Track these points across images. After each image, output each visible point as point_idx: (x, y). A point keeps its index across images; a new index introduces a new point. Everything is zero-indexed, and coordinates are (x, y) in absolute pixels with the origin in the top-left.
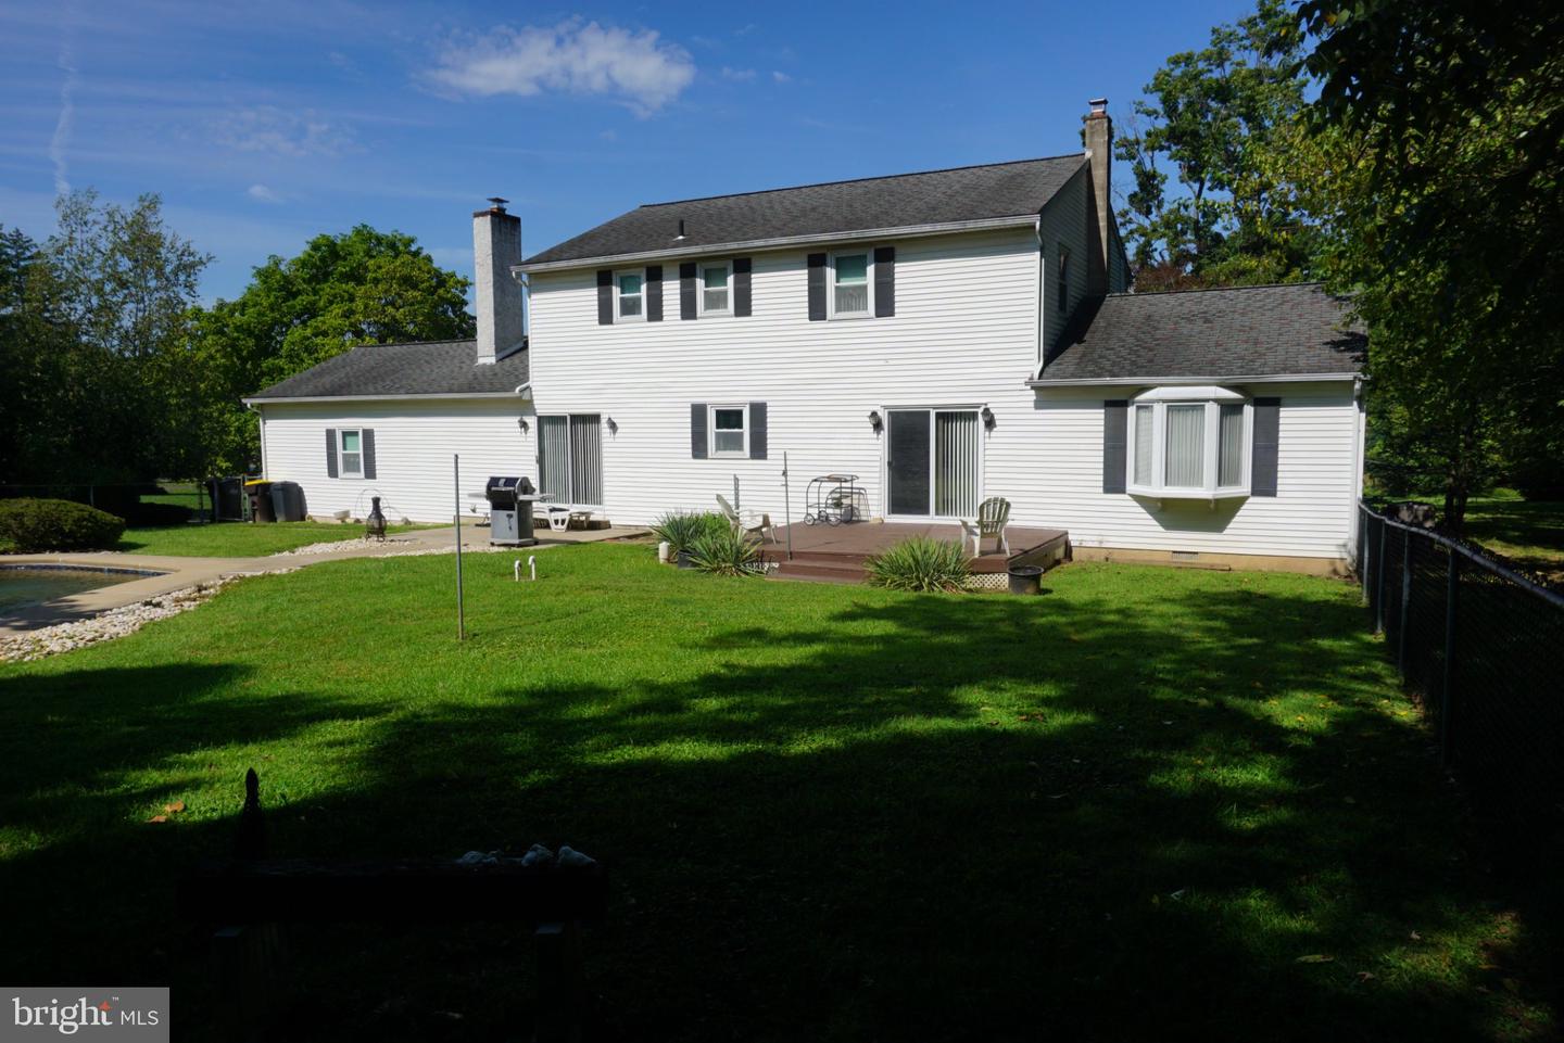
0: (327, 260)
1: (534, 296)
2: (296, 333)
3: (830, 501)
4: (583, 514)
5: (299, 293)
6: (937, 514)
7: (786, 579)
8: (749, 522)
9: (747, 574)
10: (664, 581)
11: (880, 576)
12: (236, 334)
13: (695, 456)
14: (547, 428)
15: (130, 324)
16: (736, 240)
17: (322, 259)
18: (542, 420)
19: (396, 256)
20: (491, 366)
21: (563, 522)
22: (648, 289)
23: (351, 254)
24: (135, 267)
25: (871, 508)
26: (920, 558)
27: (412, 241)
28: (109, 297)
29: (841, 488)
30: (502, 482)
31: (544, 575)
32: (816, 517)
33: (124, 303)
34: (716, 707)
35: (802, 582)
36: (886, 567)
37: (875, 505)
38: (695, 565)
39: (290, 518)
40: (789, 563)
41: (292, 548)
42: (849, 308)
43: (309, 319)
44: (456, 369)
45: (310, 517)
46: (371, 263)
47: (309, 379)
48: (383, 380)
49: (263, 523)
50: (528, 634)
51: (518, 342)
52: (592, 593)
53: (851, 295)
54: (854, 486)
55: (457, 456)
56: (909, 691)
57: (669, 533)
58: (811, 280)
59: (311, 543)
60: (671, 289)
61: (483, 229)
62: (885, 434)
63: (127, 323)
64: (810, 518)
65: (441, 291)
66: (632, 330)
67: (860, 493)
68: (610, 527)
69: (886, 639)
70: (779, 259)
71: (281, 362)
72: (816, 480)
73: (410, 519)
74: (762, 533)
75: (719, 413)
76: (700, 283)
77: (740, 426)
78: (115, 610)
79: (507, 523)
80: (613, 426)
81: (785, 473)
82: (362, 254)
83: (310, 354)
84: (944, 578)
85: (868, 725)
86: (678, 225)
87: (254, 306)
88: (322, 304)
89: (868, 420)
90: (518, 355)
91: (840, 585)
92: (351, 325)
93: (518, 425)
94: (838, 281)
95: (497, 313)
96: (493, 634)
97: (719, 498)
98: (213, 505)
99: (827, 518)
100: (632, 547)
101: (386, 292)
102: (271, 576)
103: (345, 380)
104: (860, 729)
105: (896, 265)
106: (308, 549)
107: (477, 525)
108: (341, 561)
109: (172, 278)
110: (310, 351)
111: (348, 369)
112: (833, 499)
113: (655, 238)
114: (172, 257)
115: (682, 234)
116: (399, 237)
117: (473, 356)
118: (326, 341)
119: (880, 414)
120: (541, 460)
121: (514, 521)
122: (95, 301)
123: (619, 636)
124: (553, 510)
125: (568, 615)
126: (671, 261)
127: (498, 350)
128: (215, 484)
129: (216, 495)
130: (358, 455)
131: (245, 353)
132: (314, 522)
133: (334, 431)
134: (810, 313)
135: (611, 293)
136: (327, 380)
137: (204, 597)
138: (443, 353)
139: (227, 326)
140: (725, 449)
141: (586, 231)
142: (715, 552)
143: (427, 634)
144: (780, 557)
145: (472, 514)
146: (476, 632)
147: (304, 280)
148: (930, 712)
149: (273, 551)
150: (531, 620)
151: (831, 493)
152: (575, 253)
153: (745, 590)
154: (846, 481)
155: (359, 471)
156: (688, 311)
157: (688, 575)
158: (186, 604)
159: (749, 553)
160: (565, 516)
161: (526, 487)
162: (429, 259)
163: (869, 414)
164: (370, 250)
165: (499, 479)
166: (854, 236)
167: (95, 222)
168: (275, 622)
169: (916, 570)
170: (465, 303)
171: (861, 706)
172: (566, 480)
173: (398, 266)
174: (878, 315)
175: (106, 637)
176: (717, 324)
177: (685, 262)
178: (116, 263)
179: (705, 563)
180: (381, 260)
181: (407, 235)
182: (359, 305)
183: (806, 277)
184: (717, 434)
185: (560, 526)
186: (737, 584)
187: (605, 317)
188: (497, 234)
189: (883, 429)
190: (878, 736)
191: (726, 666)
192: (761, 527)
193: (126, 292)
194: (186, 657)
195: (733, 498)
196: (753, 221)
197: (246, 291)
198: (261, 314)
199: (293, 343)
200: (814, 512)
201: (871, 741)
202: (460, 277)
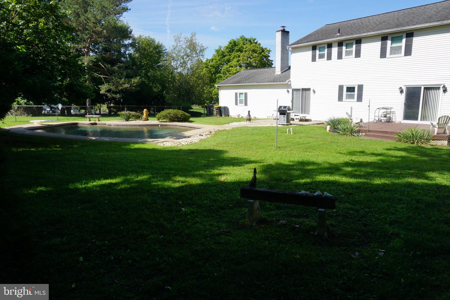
0: (234, 47)
1: (293, 54)
2: (225, 67)
3: (382, 115)
4: (304, 117)
5: (226, 55)
6: (421, 120)
7: (367, 138)
8: (355, 120)
9: (354, 136)
10: (329, 137)
11: (399, 139)
12: (210, 68)
13: (339, 101)
14: (294, 92)
15: (190, 66)
16: (357, 34)
17: (232, 46)
18: (293, 90)
19: (251, 44)
20: (279, 75)
21: (298, 119)
22: (328, 50)
23: (239, 44)
24: (191, 52)
25: (397, 118)
26: (414, 134)
27: (255, 39)
28: (185, 60)
29: (387, 111)
30: (283, 107)
31: (295, 133)
32: (377, 120)
33: (188, 61)
34: (350, 170)
35: (372, 139)
36: (402, 136)
37: (398, 116)
38: (338, 133)
39: (225, 116)
40: (368, 133)
41: (228, 123)
42: (395, 54)
43: (228, 63)
44: (270, 76)
45: (230, 116)
46: (244, 46)
47: (231, 79)
48: (250, 79)
49: (219, 117)
50: (293, 148)
51: (287, 67)
52: (309, 138)
53: (396, 49)
54: (391, 111)
55: (278, 100)
56: (411, 171)
57: (330, 123)
58: (382, 45)
59: (232, 122)
60: (335, 50)
61: (279, 35)
62: (404, 95)
63: (189, 66)
64: (375, 120)
65: (263, 53)
66: (322, 63)
67: (393, 113)
68: (311, 121)
69: (402, 157)
70: (371, 39)
71: (221, 75)
72: (378, 109)
73: (256, 117)
74: (359, 124)
75: (347, 88)
76: (344, 48)
77: (354, 91)
78: (193, 136)
79: (283, 119)
80: (314, 92)
81: (369, 106)
82: (242, 44)
83: (228, 72)
84: (423, 141)
85: (399, 179)
86: (338, 30)
87: (215, 60)
88: (231, 58)
89: (398, 90)
90: (287, 71)
91: (385, 141)
92: (239, 64)
93: (286, 91)
94: (391, 45)
95: (281, 59)
96: (285, 147)
97: (347, 113)
98: (207, 112)
99: (381, 120)
100: (318, 127)
101: (248, 54)
102: (226, 130)
103: (240, 79)
104: (395, 180)
105: (414, 38)
106: (232, 124)
107: (274, 119)
108: (241, 127)
109: (199, 53)
110: (228, 71)
111: (241, 76)
112: (384, 115)
113: (330, 35)
114: (199, 48)
115: (339, 33)
116: (252, 38)
117: (274, 72)
118: (233, 68)
119: (402, 88)
120: (292, 102)
121: (285, 118)
122: (182, 61)
123: (318, 150)
124: (295, 115)
125: (304, 144)
126: (335, 42)
127: (281, 70)
128: (208, 107)
129: (208, 109)
130: (243, 99)
131: (212, 72)
132: (231, 117)
133: (237, 93)
134: (381, 56)
135: (316, 52)
136: (235, 80)
137: (211, 134)
138: (266, 71)
139: (208, 65)
140: (349, 99)
141: (309, 34)
142: (345, 129)
143: (267, 146)
144: (365, 131)
145: (273, 116)
146: (280, 146)
147: (227, 52)
148: (418, 177)
149: (224, 124)
150: (293, 144)
151: (383, 113)
152: (306, 41)
153: (354, 140)
154: (389, 109)
155: (243, 104)
156: (340, 56)
157: (337, 135)
158: (208, 136)
159: (355, 130)
160: (299, 117)
161: (289, 109)
162: (260, 44)
163: (399, 88)
164: (244, 42)
165: (282, 106)
166: (399, 29)
167: (182, 41)
168: (229, 141)
169: (412, 138)
170: (269, 56)
171: (396, 174)
172: (299, 107)
173: (251, 47)
174: (405, 55)
175: (193, 142)
176: (349, 60)
177: (339, 42)
178: (187, 51)
179: (341, 132)
180: (247, 45)
181: (254, 38)
182: (241, 58)
183: (380, 44)
184: (346, 94)
185: (297, 120)
186: (352, 139)
187: (314, 59)
188: (283, 37)
189: (403, 93)
190: (401, 182)
191: (351, 160)
192: (360, 122)
193: (189, 58)
194: (212, 148)
195: (350, 113)
196: (363, 27)
197: (213, 55)
198: (217, 62)
199: (224, 70)
200: (377, 119)
201: (399, 183)
202: (268, 49)
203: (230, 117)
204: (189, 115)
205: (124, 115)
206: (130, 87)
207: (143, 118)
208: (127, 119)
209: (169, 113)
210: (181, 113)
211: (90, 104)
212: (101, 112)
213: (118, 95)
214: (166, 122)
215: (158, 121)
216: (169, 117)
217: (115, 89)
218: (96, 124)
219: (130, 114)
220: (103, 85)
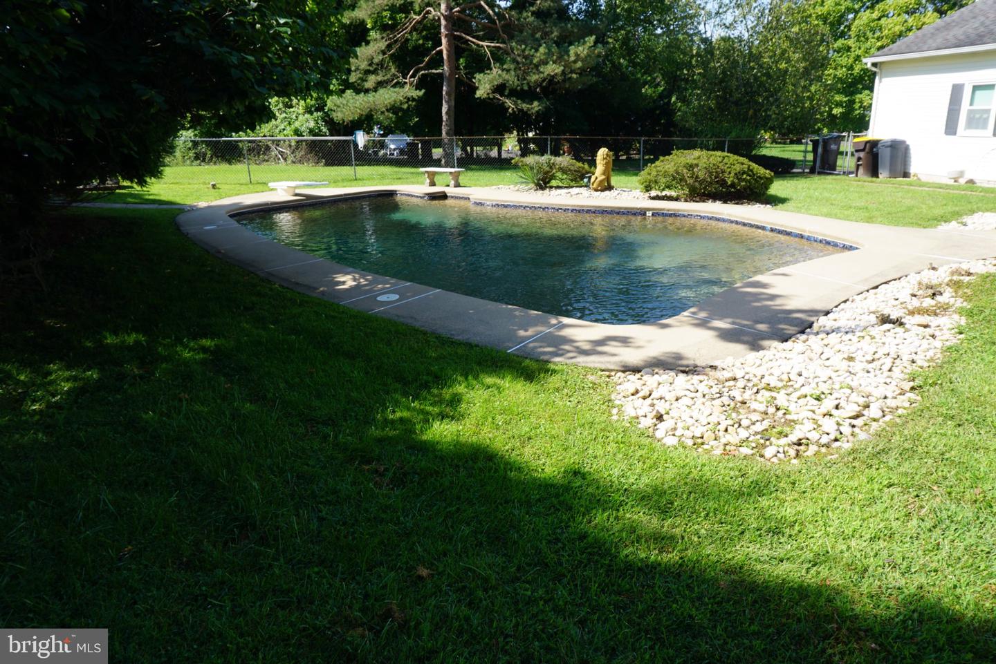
39: (893, 174)
41: (958, 217)
45: (914, 175)
49: (865, 178)
98: (815, 157)
103: (982, 29)
106: (979, 222)
129: (819, 150)
130: (989, 110)
132: (917, 179)
133: (962, 85)
155: (986, 128)
203: (912, 178)
204: (767, 173)
205: (532, 168)
206: (563, 72)
207: (592, 180)
208: (543, 183)
209: (691, 167)
210: (738, 168)
211: (451, 132)
212: (503, 153)
213: (536, 103)
214: (677, 199)
215: (647, 195)
216: (690, 181)
217: (516, 82)
218: (443, 196)
219: (551, 166)
220: (489, 71)
